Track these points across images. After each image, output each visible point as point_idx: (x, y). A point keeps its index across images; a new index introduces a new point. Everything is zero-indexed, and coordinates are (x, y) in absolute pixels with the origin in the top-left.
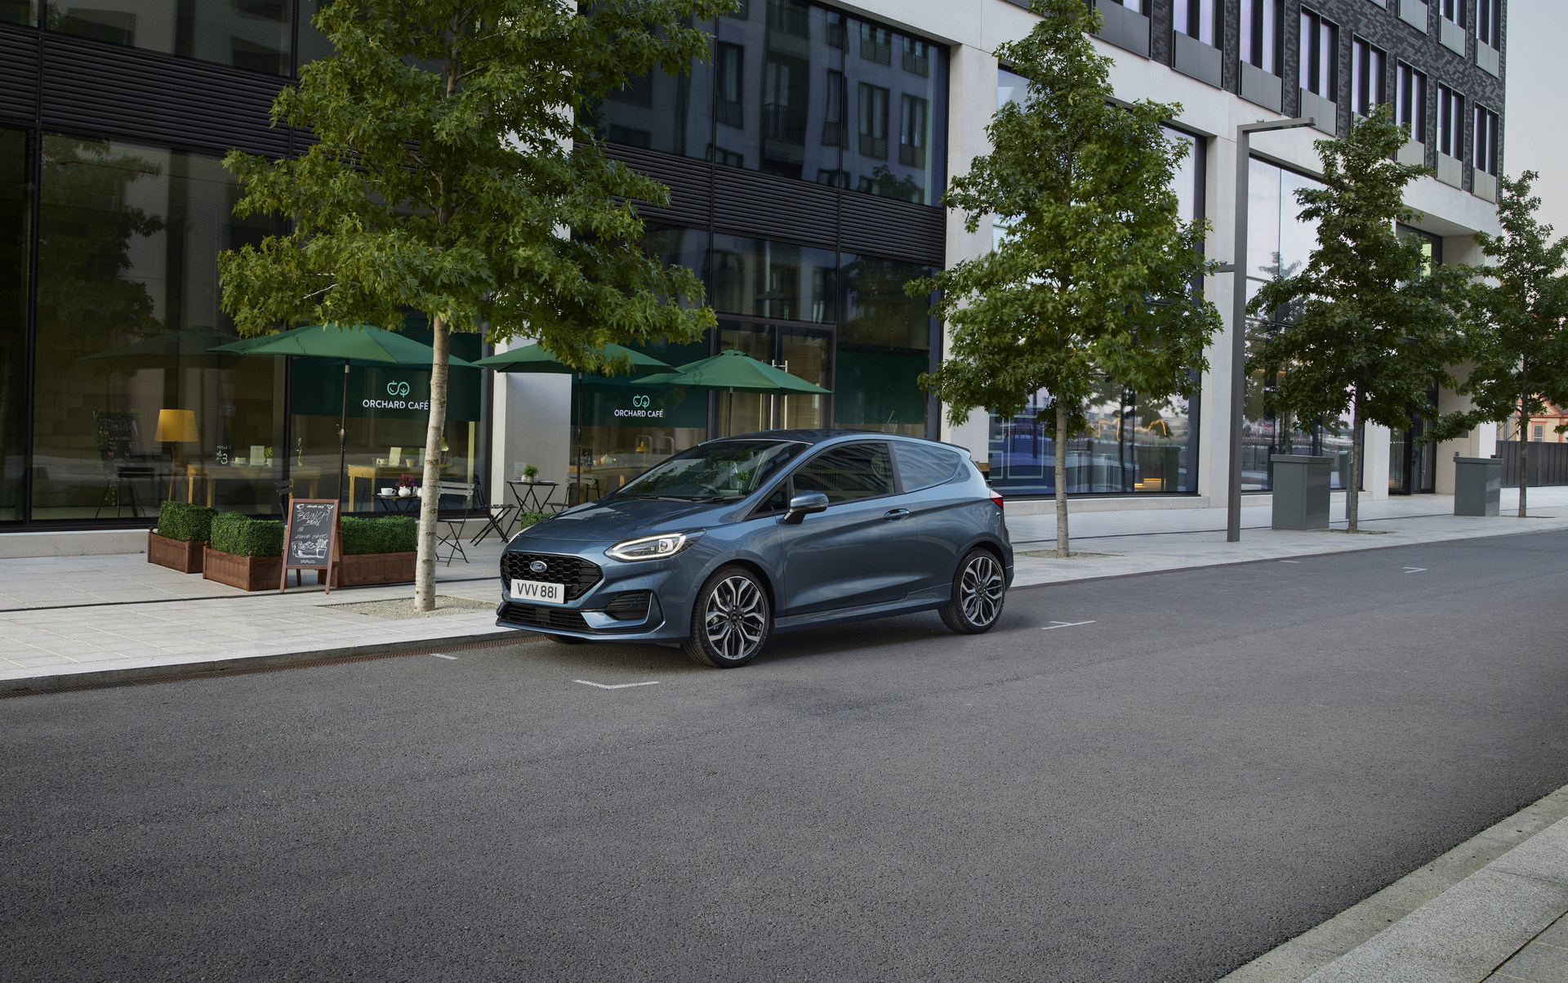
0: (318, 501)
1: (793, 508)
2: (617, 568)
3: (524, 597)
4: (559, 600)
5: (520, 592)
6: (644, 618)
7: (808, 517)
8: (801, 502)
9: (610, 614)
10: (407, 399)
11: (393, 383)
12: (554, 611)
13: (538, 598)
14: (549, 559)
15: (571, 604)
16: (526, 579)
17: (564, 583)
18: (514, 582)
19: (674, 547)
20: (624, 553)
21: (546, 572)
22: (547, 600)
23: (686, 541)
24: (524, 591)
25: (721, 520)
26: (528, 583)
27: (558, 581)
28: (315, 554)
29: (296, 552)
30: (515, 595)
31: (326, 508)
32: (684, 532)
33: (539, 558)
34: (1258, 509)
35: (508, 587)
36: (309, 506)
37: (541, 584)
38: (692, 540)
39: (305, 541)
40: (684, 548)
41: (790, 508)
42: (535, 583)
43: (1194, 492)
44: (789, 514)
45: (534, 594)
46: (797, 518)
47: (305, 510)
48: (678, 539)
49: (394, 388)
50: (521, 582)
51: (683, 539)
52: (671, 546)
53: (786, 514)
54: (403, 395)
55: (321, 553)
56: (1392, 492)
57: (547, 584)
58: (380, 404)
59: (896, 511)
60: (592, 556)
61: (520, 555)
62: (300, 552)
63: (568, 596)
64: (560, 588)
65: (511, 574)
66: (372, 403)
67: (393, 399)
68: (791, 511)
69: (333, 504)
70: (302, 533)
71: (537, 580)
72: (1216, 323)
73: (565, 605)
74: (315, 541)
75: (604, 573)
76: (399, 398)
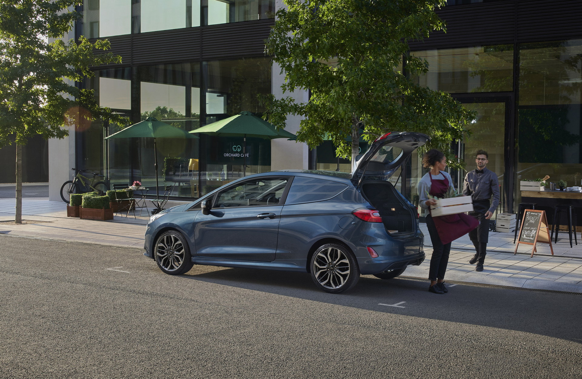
0: (536, 211)
10: (240, 153)
11: (235, 146)
28: (530, 237)
29: (523, 236)
31: (538, 215)
36: (532, 213)
39: (527, 230)
47: (530, 215)
49: (235, 148)
54: (239, 151)
55: (532, 237)
58: (230, 155)
62: (525, 235)
66: (227, 155)
67: (235, 153)
69: (541, 213)
70: (527, 226)
74: (531, 231)
76: (237, 152)
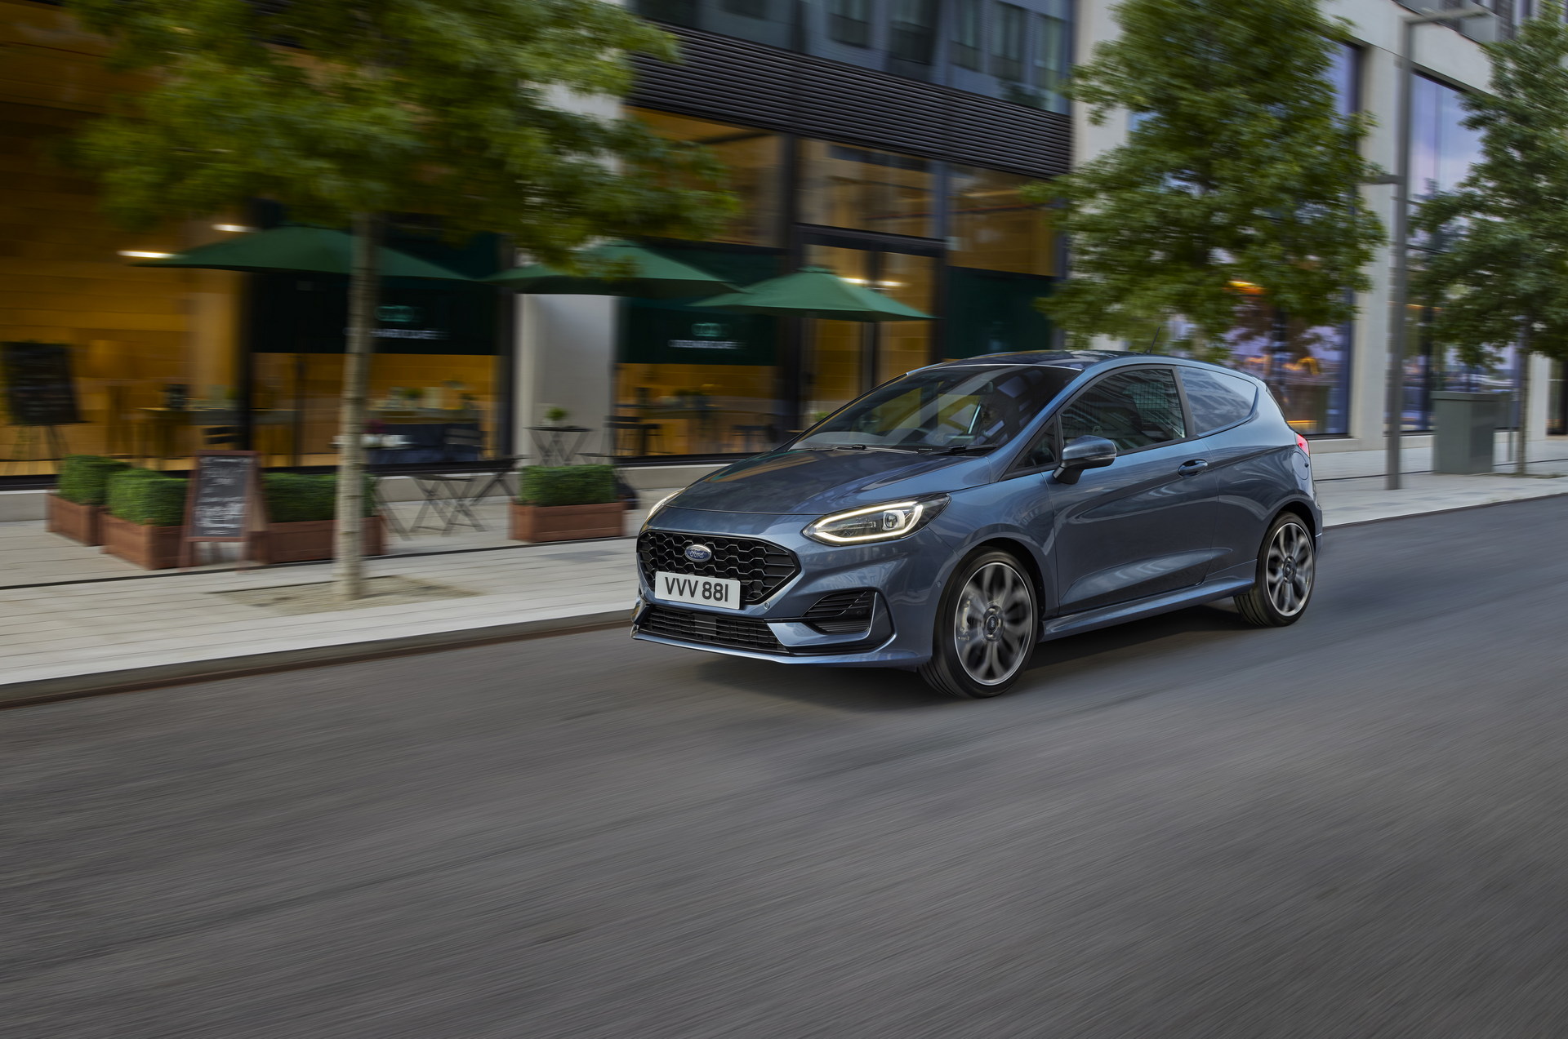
1: (1067, 461)
2: (824, 556)
3: (675, 598)
4: (732, 604)
5: (670, 591)
6: (864, 630)
7: (1086, 472)
8: (1079, 451)
9: (811, 623)
12: (723, 618)
13: (698, 601)
14: (717, 543)
15: (750, 609)
16: (678, 571)
17: (739, 578)
18: (660, 577)
19: (906, 524)
20: (832, 533)
21: (709, 562)
22: (712, 604)
23: (925, 513)
24: (676, 589)
25: (967, 478)
26: (682, 577)
27: (730, 575)
30: (661, 594)
32: (921, 498)
33: (699, 540)
34: (1419, 451)
35: (650, 582)
37: (702, 579)
38: (932, 508)
40: (922, 523)
41: (1061, 461)
42: (693, 578)
43: (1345, 434)
44: (1060, 470)
45: (692, 594)
46: (1070, 476)
48: (912, 508)
50: (671, 575)
51: (919, 510)
52: (902, 519)
53: (1056, 469)
56: (1552, 432)
57: (713, 580)
59: (1192, 463)
60: (782, 535)
61: (669, 535)
63: (746, 598)
64: (734, 586)
65: (654, 563)
68: (1063, 465)
71: (697, 573)
72: (1377, 237)
73: (743, 612)
75: (802, 561)
